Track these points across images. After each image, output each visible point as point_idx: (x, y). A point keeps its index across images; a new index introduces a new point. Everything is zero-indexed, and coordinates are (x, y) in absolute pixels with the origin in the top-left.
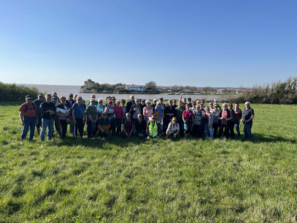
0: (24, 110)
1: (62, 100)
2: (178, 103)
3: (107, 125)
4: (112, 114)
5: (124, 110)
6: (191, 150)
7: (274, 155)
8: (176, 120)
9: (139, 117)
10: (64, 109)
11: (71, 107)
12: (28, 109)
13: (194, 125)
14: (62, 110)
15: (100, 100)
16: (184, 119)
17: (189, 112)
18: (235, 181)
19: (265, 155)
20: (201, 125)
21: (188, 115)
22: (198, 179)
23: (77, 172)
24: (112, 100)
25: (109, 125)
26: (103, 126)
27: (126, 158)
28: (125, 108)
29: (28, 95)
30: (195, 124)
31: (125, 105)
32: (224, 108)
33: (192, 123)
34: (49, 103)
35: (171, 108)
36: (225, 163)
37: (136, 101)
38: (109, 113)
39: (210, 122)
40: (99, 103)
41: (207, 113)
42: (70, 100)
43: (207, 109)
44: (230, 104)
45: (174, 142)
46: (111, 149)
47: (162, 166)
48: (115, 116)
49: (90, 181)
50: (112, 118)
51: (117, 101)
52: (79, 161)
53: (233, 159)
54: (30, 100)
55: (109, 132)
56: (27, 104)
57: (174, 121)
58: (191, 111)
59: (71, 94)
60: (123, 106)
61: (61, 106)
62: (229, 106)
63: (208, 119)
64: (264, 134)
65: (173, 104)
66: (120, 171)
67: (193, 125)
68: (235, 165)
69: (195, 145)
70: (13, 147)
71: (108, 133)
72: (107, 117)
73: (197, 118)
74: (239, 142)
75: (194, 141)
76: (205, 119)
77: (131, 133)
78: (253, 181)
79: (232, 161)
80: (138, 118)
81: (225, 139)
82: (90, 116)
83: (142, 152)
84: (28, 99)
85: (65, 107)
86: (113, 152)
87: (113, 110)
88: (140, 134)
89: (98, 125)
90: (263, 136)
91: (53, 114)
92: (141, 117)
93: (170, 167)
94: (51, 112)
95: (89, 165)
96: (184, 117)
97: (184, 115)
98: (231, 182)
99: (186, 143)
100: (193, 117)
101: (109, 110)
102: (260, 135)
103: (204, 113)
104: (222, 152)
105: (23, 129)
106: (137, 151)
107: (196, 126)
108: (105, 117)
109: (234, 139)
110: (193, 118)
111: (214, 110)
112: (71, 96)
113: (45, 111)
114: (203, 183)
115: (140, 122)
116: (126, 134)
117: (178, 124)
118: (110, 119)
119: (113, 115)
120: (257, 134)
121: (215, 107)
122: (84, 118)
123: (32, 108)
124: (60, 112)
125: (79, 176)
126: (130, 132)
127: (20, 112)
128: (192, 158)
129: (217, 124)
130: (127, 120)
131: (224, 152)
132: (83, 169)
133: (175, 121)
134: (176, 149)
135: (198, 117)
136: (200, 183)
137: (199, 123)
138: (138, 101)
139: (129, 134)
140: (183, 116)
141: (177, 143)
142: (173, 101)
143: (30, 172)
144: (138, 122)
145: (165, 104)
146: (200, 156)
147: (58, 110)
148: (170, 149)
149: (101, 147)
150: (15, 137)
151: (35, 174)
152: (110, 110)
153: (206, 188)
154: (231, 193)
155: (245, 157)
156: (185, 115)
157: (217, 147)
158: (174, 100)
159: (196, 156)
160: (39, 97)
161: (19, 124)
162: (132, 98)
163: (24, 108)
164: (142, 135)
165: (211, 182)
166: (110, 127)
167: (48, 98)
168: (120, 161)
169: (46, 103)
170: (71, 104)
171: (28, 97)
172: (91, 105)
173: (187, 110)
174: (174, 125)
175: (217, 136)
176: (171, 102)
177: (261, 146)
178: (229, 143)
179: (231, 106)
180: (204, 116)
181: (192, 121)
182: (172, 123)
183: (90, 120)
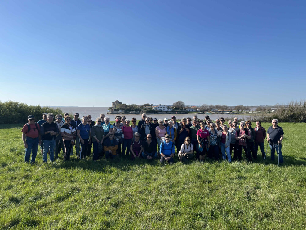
1: (67, 120)
2: (193, 122)
3: (114, 146)
4: (120, 134)
6: (201, 174)
7: (299, 181)
9: (148, 138)
10: (70, 129)
11: (77, 127)
12: (31, 130)
13: (210, 145)
14: (67, 131)
15: (106, 119)
16: (199, 140)
17: (204, 131)
18: (242, 214)
19: (290, 181)
20: (218, 145)
21: (202, 134)
22: (196, 211)
23: (59, 199)
24: (122, 119)
25: (116, 146)
26: (110, 147)
28: (136, 127)
29: (31, 115)
30: (211, 144)
32: (242, 127)
33: (208, 144)
34: (50, 123)
36: (236, 190)
37: (147, 120)
38: (117, 132)
39: (227, 142)
40: (105, 122)
41: (224, 132)
42: (75, 120)
43: (224, 128)
45: (184, 166)
46: (111, 172)
48: (123, 136)
50: (120, 138)
51: (127, 120)
52: (70, 185)
54: (32, 120)
55: (116, 153)
56: (30, 124)
57: (187, 141)
58: (206, 131)
59: (77, 113)
61: (66, 126)
62: (247, 125)
63: (225, 139)
64: (295, 156)
66: (108, 198)
67: (209, 146)
68: (248, 193)
69: (208, 168)
72: (115, 137)
73: (212, 137)
74: (262, 166)
75: (208, 164)
76: (222, 139)
77: (139, 155)
78: (266, 214)
79: (247, 187)
80: (147, 138)
81: (245, 162)
82: (95, 136)
83: (145, 175)
84: (30, 120)
85: (70, 128)
86: (112, 176)
87: (121, 130)
88: (148, 157)
89: (104, 147)
90: (294, 158)
91: (54, 135)
92: (150, 138)
93: (169, 195)
94: (52, 132)
95: (79, 190)
96: (199, 136)
97: (199, 135)
98: (237, 216)
99: (197, 166)
100: (208, 136)
101: (116, 130)
102: (290, 157)
103: (222, 132)
104: (237, 177)
105: (26, 150)
106: (139, 175)
107: (212, 147)
108: (112, 137)
110: (209, 138)
112: (77, 115)
113: (45, 132)
114: (202, 216)
115: (149, 143)
116: (135, 155)
117: (192, 145)
118: (118, 139)
120: (286, 157)
123: (35, 129)
124: (65, 132)
125: (59, 205)
126: (138, 153)
127: (23, 133)
128: (198, 183)
130: (135, 141)
131: (240, 178)
132: (69, 194)
133: (189, 141)
134: (183, 173)
135: (213, 136)
136: (197, 215)
137: (215, 143)
138: (149, 120)
139: (137, 156)
140: (197, 136)
141: (188, 166)
142: (188, 120)
143: (7, 198)
144: (147, 143)
145: (179, 123)
146: (209, 182)
147: (63, 130)
148: (177, 174)
149: (101, 169)
151: (13, 200)
152: (118, 130)
153: (203, 222)
155: (263, 183)
156: (200, 135)
158: (189, 118)
159: (204, 182)
160: (43, 117)
162: (143, 116)
163: (27, 129)
164: (151, 157)
165: (211, 215)
166: (117, 149)
167: (50, 118)
168: (115, 186)
169: (47, 123)
170: (76, 124)
171: (30, 118)
172: (97, 125)
173: (201, 129)
174: (188, 145)
176: (185, 120)
177: (288, 170)
178: (249, 167)
179: (250, 124)
180: (221, 135)
181: (207, 141)
182: (185, 144)
183: (95, 141)
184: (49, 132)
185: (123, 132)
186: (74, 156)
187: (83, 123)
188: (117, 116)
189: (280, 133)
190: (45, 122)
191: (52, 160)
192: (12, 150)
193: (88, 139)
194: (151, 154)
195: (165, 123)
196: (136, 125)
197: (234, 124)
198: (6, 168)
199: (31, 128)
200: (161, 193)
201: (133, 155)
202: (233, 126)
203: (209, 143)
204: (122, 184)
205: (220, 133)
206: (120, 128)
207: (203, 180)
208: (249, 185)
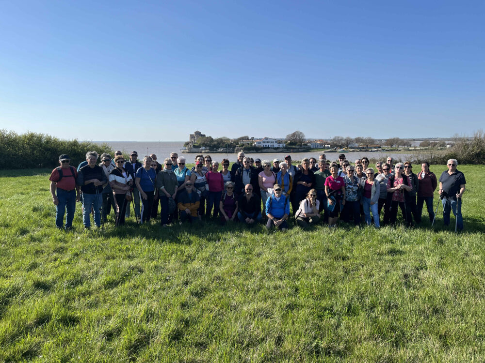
0: (57, 179)
1: (118, 162)
2: (319, 164)
3: (194, 203)
4: (203, 184)
6: (331, 246)
8: (315, 194)
9: (247, 189)
10: (123, 177)
11: (134, 174)
12: (63, 178)
13: (346, 201)
14: (119, 179)
15: (181, 161)
17: (337, 180)
18: (397, 309)
19: (474, 258)
20: (359, 201)
22: (324, 303)
23: (111, 284)
24: (206, 161)
25: (196, 202)
26: (188, 205)
28: (229, 174)
29: (63, 155)
30: (348, 199)
32: (398, 171)
33: (342, 199)
34: (93, 167)
35: (306, 173)
37: (245, 162)
38: (197, 182)
41: (369, 180)
42: (132, 162)
43: (369, 174)
45: (305, 233)
46: (189, 243)
48: (207, 187)
50: (203, 191)
51: (214, 162)
52: (127, 263)
54: (66, 163)
55: (197, 214)
57: (311, 195)
58: (340, 178)
59: (134, 152)
60: (226, 170)
61: (117, 172)
63: (370, 191)
64: (483, 219)
65: (311, 167)
66: (186, 283)
67: (344, 202)
68: (406, 276)
70: (33, 239)
71: (196, 216)
72: (195, 189)
73: (349, 188)
76: (365, 191)
77: (233, 216)
78: (434, 309)
79: (404, 268)
80: (246, 191)
82: (163, 187)
84: (62, 161)
85: (124, 174)
87: (203, 178)
88: (247, 219)
89: (179, 204)
90: (480, 221)
91: (99, 186)
92: (250, 189)
93: (280, 278)
94: (96, 181)
95: (141, 271)
96: (328, 187)
97: (328, 185)
98: (388, 311)
99: (325, 235)
100: (343, 187)
101: (197, 178)
102: (474, 220)
103: (365, 181)
104: (388, 252)
107: (349, 204)
108: (190, 189)
110: (344, 190)
111: (384, 176)
112: (135, 155)
114: (332, 311)
115: (249, 198)
116: (226, 217)
118: (199, 192)
119: (205, 186)
120: (469, 219)
123: (71, 176)
124: (115, 181)
125: (111, 293)
126: (232, 215)
127: (51, 182)
128: (327, 260)
130: (226, 194)
131: (393, 252)
133: (314, 196)
135: (351, 187)
136: (326, 310)
137: (354, 197)
138: (248, 162)
139: (230, 217)
140: (326, 186)
141: (310, 233)
142: (311, 161)
143: (30, 283)
144: (245, 197)
146: (344, 259)
147: (112, 178)
148: (294, 245)
149: (175, 239)
151: (39, 285)
152: (199, 178)
153: (334, 321)
154: (379, 333)
155: (430, 261)
156: (330, 185)
158: (313, 159)
159: (336, 258)
162: (240, 157)
164: (252, 220)
165: (347, 309)
166: (198, 207)
167: (91, 159)
168: (196, 264)
169: (88, 167)
170: (134, 168)
171: (62, 158)
172: (165, 169)
178: (407, 235)
180: (363, 185)
181: (342, 194)
183: (164, 195)
184: (91, 181)
185: (208, 181)
186: (132, 218)
187: (144, 166)
188: (198, 156)
189: (460, 181)
190: (85, 166)
191: (98, 225)
192: (35, 210)
193: (153, 192)
194: (253, 215)
195: (275, 166)
196: (228, 171)
197: (384, 168)
198: (26, 237)
199: (64, 175)
200: (269, 276)
201: (224, 217)
202: (384, 171)
203: (345, 198)
204: (208, 261)
205: (362, 181)
206: (202, 176)
207: (334, 256)
208: (407, 263)
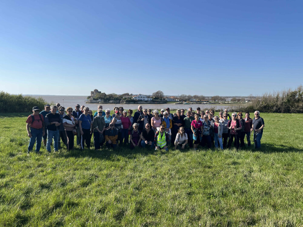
0: (31, 121)
1: (69, 111)
3: (115, 136)
4: (119, 125)
5: (131, 120)
7: (285, 165)
9: (147, 126)
10: (71, 120)
12: (35, 121)
13: (203, 135)
14: (68, 121)
15: (108, 111)
16: (193, 130)
17: (198, 122)
18: (246, 193)
19: (277, 166)
20: (210, 135)
21: (197, 125)
22: (209, 191)
23: (85, 185)
24: (120, 110)
26: (111, 137)
27: (134, 169)
28: (132, 118)
29: (35, 107)
30: (204, 134)
31: (133, 115)
32: (234, 118)
33: (201, 133)
34: (54, 114)
35: (179, 118)
36: (235, 174)
37: (144, 111)
38: (117, 123)
39: (220, 133)
40: (106, 114)
41: (216, 123)
42: (77, 111)
43: (216, 119)
44: (240, 114)
45: (183, 153)
46: (118, 160)
47: (171, 177)
48: (122, 126)
49: (98, 194)
50: (119, 128)
51: (124, 111)
53: (243, 169)
54: (37, 112)
55: (116, 142)
56: (34, 115)
59: (78, 105)
61: (68, 117)
62: (238, 116)
63: (217, 129)
64: (275, 144)
65: (182, 114)
67: (202, 135)
68: (245, 176)
69: (204, 155)
70: (20, 159)
71: (116, 144)
72: (115, 128)
73: (205, 128)
74: (250, 153)
75: (203, 152)
76: (214, 129)
77: (138, 144)
78: (265, 193)
79: (243, 172)
80: (146, 127)
81: (235, 150)
82: (98, 127)
83: (150, 163)
84: (35, 111)
86: (121, 163)
87: (120, 121)
89: (105, 136)
91: (58, 126)
93: (179, 179)
94: (57, 123)
95: (97, 177)
96: (193, 127)
97: (193, 125)
99: (194, 154)
100: (202, 127)
101: (116, 121)
103: (214, 123)
104: (232, 163)
105: (29, 140)
106: (145, 162)
107: (205, 136)
108: (113, 128)
109: (244, 150)
110: (202, 129)
111: (224, 120)
112: (78, 107)
113: (50, 123)
114: (214, 195)
115: (148, 131)
116: (134, 144)
117: (186, 134)
118: (117, 129)
119: (121, 126)
120: (267, 144)
121: (224, 116)
122: (91, 129)
123: (39, 120)
124: (66, 123)
125: (87, 189)
126: (138, 143)
127: (27, 124)
128: (201, 169)
129: (227, 134)
130: (134, 130)
131: (234, 163)
132: (91, 181)
133: (183, 130)
134: (185, 160)
135: (206, 127)
136: (210, 194)
137: (207, 133)
139: (136, 144)
140: (192, 126)
141: (186, 154)
142: (182, 111)
143: (37, 184)
144: (146, 131)
146: (209, 167)
147: (65, 120)
148: (179, 161)
149: (108, 158)
150: (21, 148)
151: (43, 186)
152: (118, 121)
153: (217, 200)
154: (242, 205)
155: (255, 168)
156: (194, 125)
157: (227, 157)
158: (183, 110)
160: (45, 108)
161: (25, 136)
162: (140, 108)
163: (31, 119)
165: (221, 194)
166: (117, 138)
168: (128, 173)
169: (51, 114)
170: (78, 114)
171: (35, 109)
172: (99, 116)
173: (196, 120)
174: (182, 135)
175: (227, 146)
177: (272, 156)
178: (239, 154)
179: (241, 115)
180: (213, 126)
181: (201, 131)
182: (180, 133)
183: (97, 131)
184: (54, 123)
185: (123, 123)
187: (84, 113)
190: (49, 114)
195: (161, 114)
196: (132, 116)
199: (35, 119)
201: (133, 144)
203: (202, 133)
205: (212, 124)
206: (119, 119)
207: (204, 166)
